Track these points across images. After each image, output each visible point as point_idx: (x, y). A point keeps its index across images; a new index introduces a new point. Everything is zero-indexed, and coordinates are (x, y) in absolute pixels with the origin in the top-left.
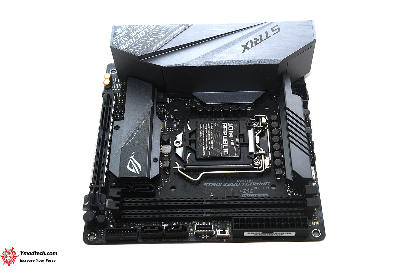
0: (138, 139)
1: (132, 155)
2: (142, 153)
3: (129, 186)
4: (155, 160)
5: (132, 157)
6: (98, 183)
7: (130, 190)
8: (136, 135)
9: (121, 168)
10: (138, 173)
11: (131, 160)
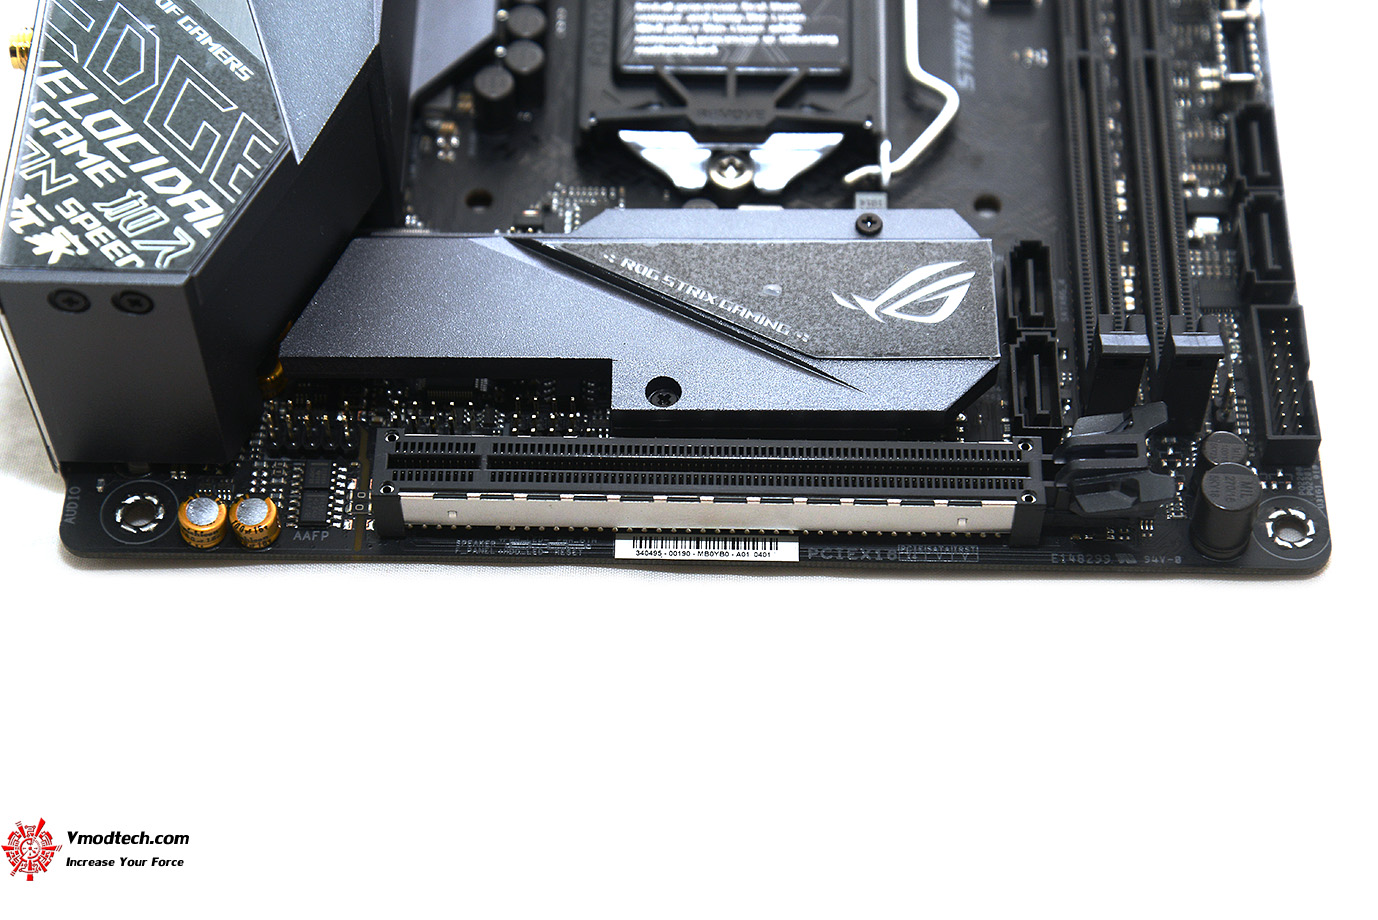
0: (750, 286)
1: (856, 304)
2: (845, 261)
3: (1018, 345)
4: (868, 228)
5: (869, 307)
6: (1024, 469)
7: (1046, 337)
8: (726, 293)
9: (943, 347)
10: (971, 275)
11: (890, 311)
